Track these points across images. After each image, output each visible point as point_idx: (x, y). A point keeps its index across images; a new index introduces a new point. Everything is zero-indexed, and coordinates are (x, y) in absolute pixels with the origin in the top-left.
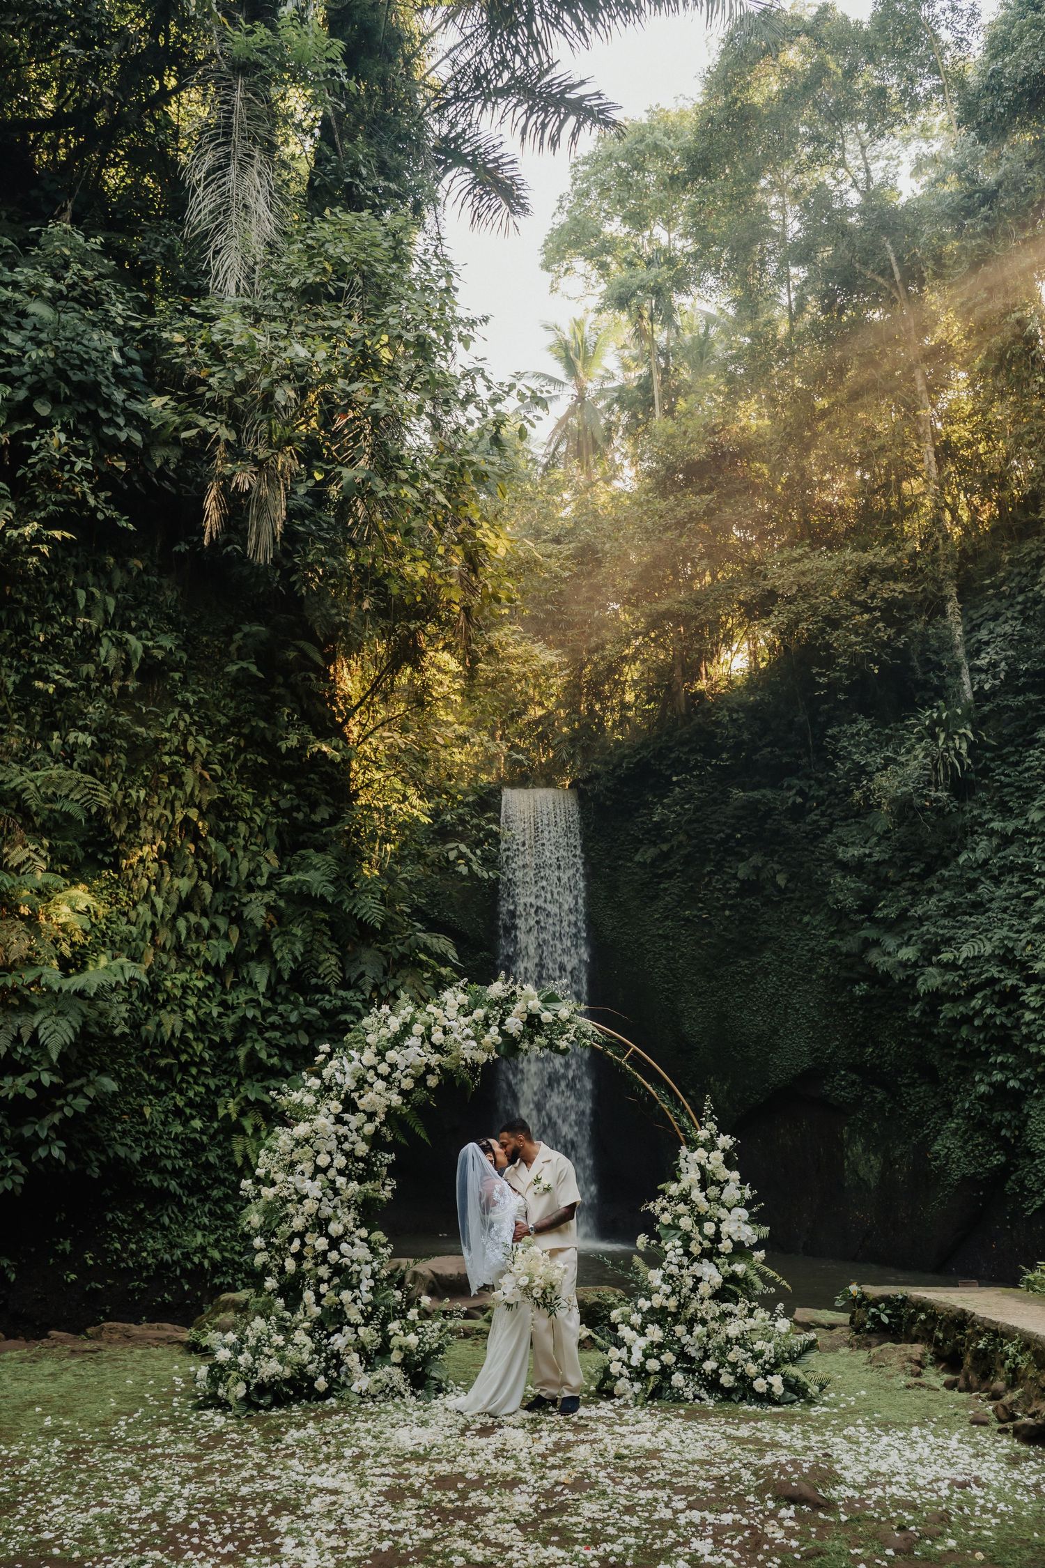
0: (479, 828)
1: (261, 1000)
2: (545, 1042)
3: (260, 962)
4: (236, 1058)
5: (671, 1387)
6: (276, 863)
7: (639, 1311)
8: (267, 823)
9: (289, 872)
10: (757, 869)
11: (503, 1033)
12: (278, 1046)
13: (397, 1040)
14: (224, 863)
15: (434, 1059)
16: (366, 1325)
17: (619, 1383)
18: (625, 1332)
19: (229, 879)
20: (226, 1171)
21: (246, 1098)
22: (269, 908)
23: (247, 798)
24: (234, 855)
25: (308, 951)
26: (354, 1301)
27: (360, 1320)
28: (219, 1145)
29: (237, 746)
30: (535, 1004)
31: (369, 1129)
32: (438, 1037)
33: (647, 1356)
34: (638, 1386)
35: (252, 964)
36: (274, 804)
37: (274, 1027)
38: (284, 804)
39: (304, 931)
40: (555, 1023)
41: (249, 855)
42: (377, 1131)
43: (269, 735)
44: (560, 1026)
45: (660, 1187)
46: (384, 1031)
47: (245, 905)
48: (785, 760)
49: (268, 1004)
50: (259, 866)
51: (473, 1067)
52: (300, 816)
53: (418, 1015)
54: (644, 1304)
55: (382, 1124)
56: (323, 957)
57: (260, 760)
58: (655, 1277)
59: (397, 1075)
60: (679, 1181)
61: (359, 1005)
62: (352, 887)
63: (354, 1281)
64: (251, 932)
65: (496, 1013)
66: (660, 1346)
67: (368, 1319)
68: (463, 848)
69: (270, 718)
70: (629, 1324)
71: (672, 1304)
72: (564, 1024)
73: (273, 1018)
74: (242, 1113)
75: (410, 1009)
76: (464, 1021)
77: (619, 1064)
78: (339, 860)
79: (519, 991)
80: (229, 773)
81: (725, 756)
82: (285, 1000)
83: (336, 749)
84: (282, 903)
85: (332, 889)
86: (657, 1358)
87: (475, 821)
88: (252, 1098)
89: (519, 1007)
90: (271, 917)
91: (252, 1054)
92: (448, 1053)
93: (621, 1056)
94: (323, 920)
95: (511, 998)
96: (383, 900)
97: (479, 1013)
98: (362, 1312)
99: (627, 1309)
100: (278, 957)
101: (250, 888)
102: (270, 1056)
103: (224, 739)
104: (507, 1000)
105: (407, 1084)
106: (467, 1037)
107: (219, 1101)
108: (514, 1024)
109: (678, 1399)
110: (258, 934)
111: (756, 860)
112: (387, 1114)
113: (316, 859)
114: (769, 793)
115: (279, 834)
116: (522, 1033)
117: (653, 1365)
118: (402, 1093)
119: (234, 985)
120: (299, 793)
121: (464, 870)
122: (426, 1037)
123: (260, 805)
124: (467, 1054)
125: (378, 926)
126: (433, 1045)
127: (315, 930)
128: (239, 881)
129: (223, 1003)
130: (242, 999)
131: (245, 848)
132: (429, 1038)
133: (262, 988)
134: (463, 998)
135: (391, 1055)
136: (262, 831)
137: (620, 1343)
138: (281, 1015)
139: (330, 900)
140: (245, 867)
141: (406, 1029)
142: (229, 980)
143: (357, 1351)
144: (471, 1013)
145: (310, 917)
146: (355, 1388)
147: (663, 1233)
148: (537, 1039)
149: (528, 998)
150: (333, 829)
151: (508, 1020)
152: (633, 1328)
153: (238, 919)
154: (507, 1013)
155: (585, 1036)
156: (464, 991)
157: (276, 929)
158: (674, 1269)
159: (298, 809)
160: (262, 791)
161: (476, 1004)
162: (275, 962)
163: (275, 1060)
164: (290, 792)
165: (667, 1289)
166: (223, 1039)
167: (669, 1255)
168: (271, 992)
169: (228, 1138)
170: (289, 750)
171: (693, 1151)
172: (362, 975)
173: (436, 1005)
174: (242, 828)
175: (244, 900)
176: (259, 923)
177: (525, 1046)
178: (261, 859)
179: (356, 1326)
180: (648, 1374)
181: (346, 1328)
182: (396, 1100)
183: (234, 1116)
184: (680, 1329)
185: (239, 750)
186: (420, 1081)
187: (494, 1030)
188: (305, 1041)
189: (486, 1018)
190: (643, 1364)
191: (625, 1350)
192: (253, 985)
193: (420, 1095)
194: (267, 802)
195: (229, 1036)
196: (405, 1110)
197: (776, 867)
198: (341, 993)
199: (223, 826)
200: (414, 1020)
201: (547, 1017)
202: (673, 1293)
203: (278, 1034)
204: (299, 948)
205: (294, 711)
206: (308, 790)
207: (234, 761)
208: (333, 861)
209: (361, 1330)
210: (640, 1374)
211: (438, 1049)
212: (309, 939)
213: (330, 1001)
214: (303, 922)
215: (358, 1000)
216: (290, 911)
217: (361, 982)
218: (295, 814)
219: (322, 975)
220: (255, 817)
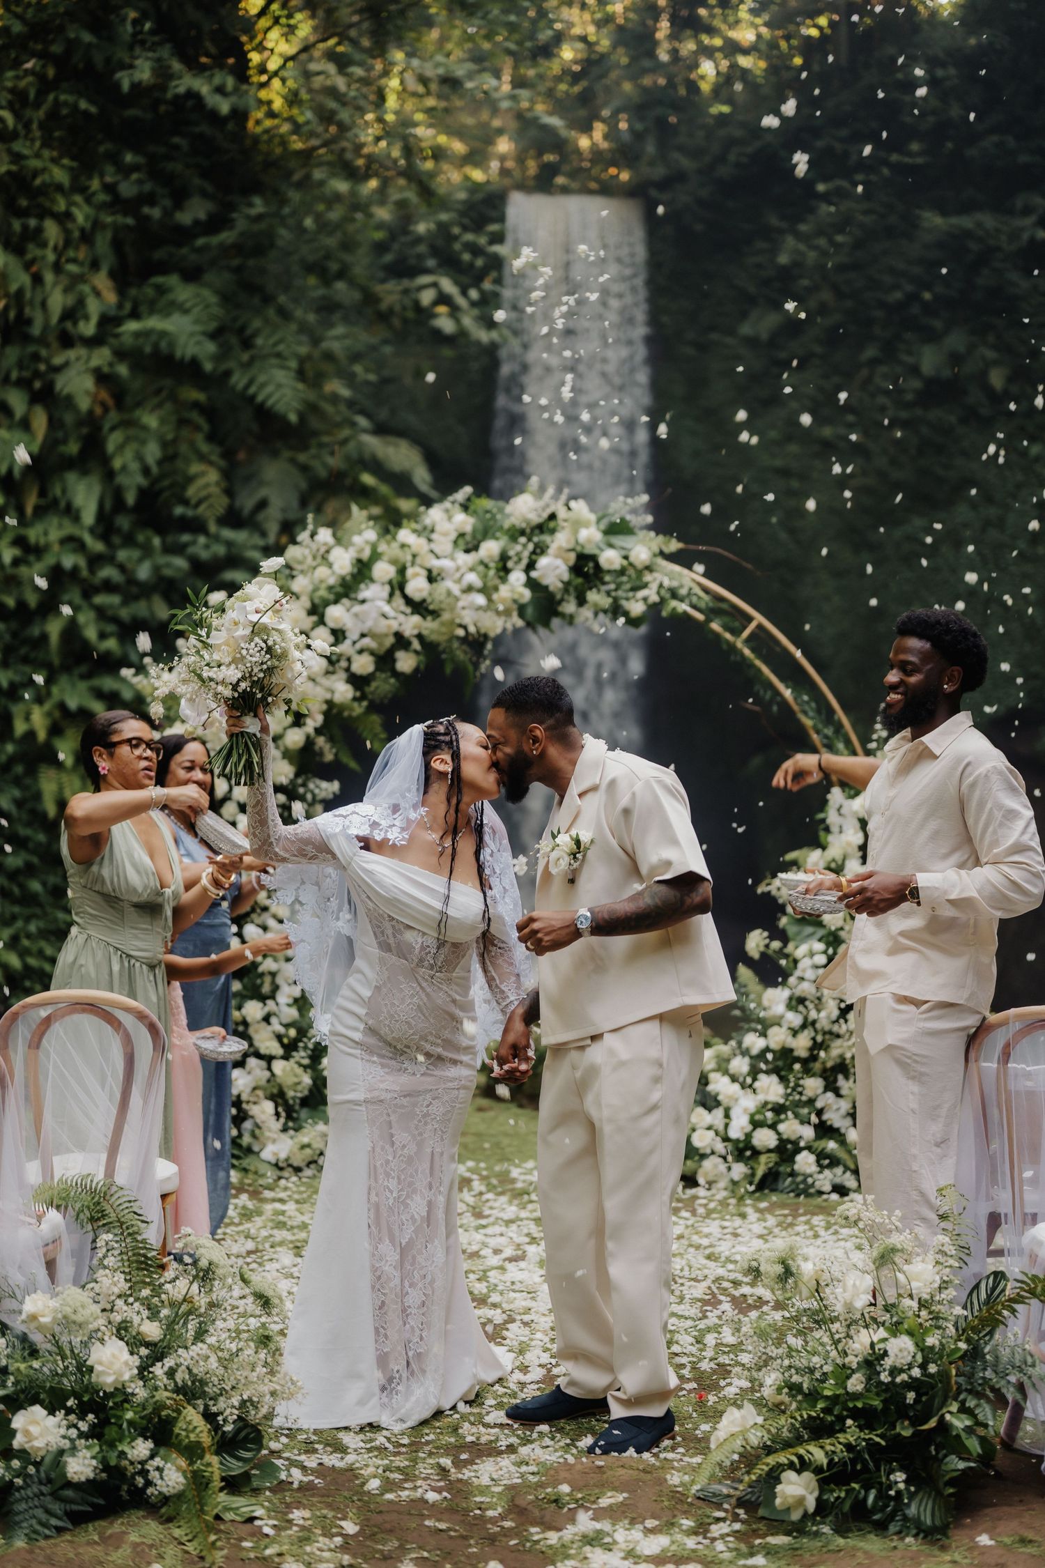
0: (476, 250)
1: (88, 539)
2: (606, 602)
3: (85, 472)
4: (44, 637)
5: (793, 1174)
6: (111, 297)
7: (745, 1052)
8: (97, 225)
9: (135, 315)
10: (956, 359)
11: (532, 584)
12: (115, 620)
13: (347, 589)
14: (20, 293)
15: (411, 625)
16: (286, 1057)
17: (708, 1164)
18: (720, 1085)
19: (29, 322)
20: (29, 824)
21: (62, 706)
22: (102, 378)
23: (60, 175)
24: (37, 279)
25: (169, 457)
26: (267, 1019)
27: (275, 1048)
28: (17, 782)
29: (40, 77)
30: (590, 535)
31: (295, 738)
32: (417, 586)
33: (756, 1124)
34: (739, 1170)
35: (71, 477)
36: (110, 188)
37: (108, 586)
38: (127, 189)
39: (163, 421)
40: (622, 572)
41: (65, 281)
42: (309, 742)
43: (98, 59)
44: (633, 576)
45: (791, 856)
46: (322, 572)
47: (58, 369)
48: (1023, 159)
49: (97, 546)
50: (81, 302)
51: (476, 643)
52: (156, 213)
53: (382, 547)
54: (754, 1042)
55: (318, 731)
56: (195, 468)
57: (83, 105)
58: (775, 1000)
59: (345, 648)
60: (824, 848)
62: (247, 344)
63: (266, 988)
64: (69, 418)
65: (522, 548)
66: (779, 1109)
67: (289, 1049)
68: (448, 285)
69: (102, 25)
70: (726, 1072)
71: (801, 1044)
72: (640, 573)
73: (107, 572)
74: (55, 730)
75: (371, 535)
76: (464, 559)
77: (732, 648)
78: (226, 299)
79: (562, 513)
80: (27, 126)
81: (915, 147)
82: (129, 541)
83: (220, 90)
84: (123, 370)
85: (211, 347)
86: (773, 1127)
87: (469, 237)
88: (73, 704)
89: (560, 540)
90: (104, 395)
91: (71, 630)
92: (435, 614)
93: (736, 632)
94: (196, 405)
95: (547, 525)
96: (301, 374)
97: (491, 548)
98: (279, 1037)
99: (724, 1049)
100: (117, 463)
101: (67, 341)
102: (103, 636)
103: (17, 64)
104: (541, 528)
105: (364, 665)
106: (469, 589)
107: (17, 710)
108: (553, 569)
109: (805, 1190)
110: (80, 423)
111: (956, 340)
112: (327, 714)
113: (183, 292)
114: (988, 220)
115: (117, 244)
116: (567, 585)
117: (765, 1138)
118: (356, 681)
119: (40, 512)
120: (154, 171)
121: (445, 324)
122: (398, 586)
123: (83, 190)
124: (468, 618)
125: (293, 418)
126: (409, 601)
127: (182, 422)
128: (46, 327)
129: (20, 542)
130: (55, 535)
131: (57, 268)
132: (402, 586)
133: (89, 517)
134: (464, 521)
135: (336, 614)
136: (87, 237)
137: (708, 1101)
138: (122, 568)
139: (208, 366)
140: (57, 301)
141: (362, 570)
142: (31, 502)
143: (272, 1097)
144: (476, 548)
145: (173, 397)
146: (268, 1153)
147: (792, 930)
148: (592, 596)
149: (578, 524)
150: (215, 240)
151: (543, 562)
152: (734, 1079)
153: (45, 396)
154: (540, 550)
155: (674, 594)
156: (465, 507)
157: (114, 417)
158: (806, 988)
159: (151, 200)
160: (86, 165)
161: (485, 531)
162: (109, 475)
164: (135, 168)
165: (794, 1019)
166: (22, 604)
167: (801, 965)
168: (105, 526)
169: (32, 771)
170: (136, 86)
171: (852, 797)
172: (263, 504)
173: (418, 533)
174: (52, 230)
175: (58, 360)
176: (84, 404)
177: (570, 607)
178: (86, 289)
179: (269, 1059)
180: (756, 1153)
181: (252, 1062)
182: (343, 691)
183: (42, 735)
184: (813, 1085)
185: (45, 85)
186: (385, 660)
187: (517, 577)
189: (504, 558)
190: (749, 1136)
191: (719, 1113)
192: (71, 513)
193: (384, 686)
194: (95, 184)
195: (32, 600)
196: (358, 709)
197: (990, 354)
198: (228, 533)
199: (17, 225)
200: (376, 556)
201: (610, 558)
202: (804, 1026)
203: (114, 600)
204: (153, 452)
205: (144, 16)
206: (170, 166)
207: (37, 105)
208: (213, 299)
209: (279, 1066)
210: (744, 1150)
211: (419, 607)
212: (170, 437)
213: (207, 547)
214: (159, 406)
215: (255, 547)
216: (137, 385)
217: (261, 517)
218: (146, 210)
219: (193, 502)
220: (75, 211)
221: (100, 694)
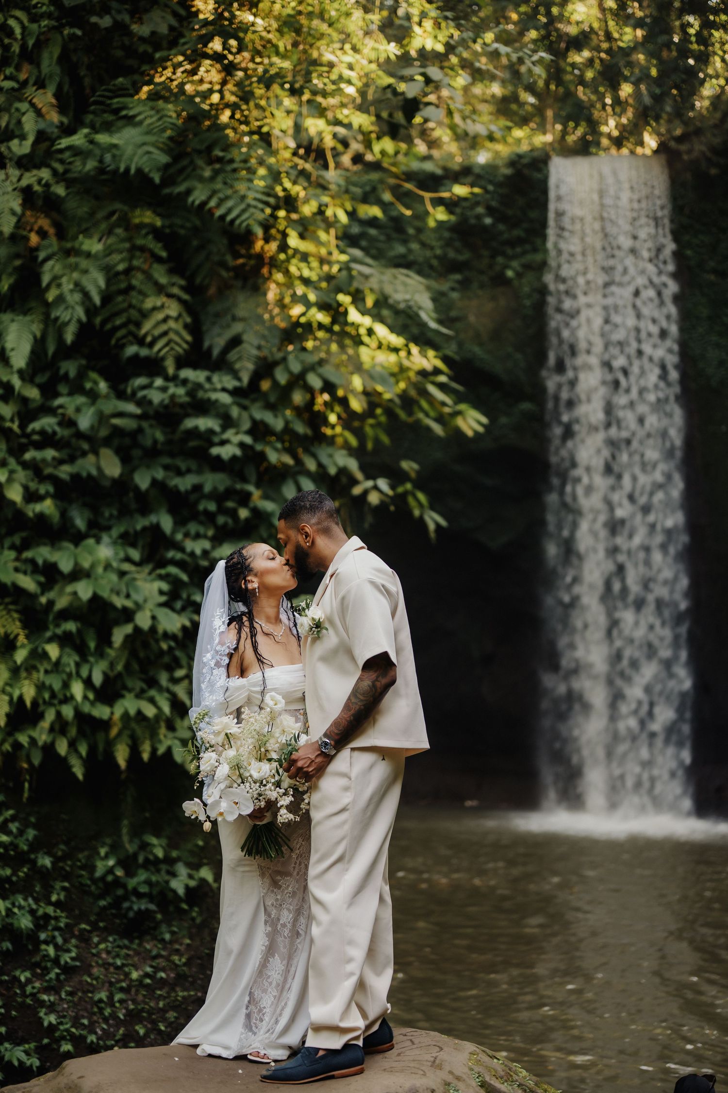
1: (17, 382)
6: (52, 115)
12: (54, 480)
25: (120, 291)
35: (7, 319)
39: (110, 249)
49: (33, 393)
50: (19, 122)
56: (150, 302)
61: (225, 398)
73: (47, 423)
82: (77, 388)
84: (62, 191)
85: (161, 158)
90: (43, 222)
94: (151, 230)
102: (31, 497)
115: (66, 59)
127: (135, 249)
133: (19, 360)
136: (31, 56)
138: (62, 417)
139: (157, 179)
145: (125, 222)
157: (48, 240)
162: (45, 309)
163: (47, 506)
172: (236, 342)
188: (112, 468)
198: (187, 373)
203: (52, 455)
204: (96, 282)
212: (121, 267)
213: (164, 389)
214: (110, 232)
215: (224, 390)
216: (83, 210)
217: (232, 356)
218: (94, 19)
219: (149, 339)
220: (12, 22)
221: (33, 568)
